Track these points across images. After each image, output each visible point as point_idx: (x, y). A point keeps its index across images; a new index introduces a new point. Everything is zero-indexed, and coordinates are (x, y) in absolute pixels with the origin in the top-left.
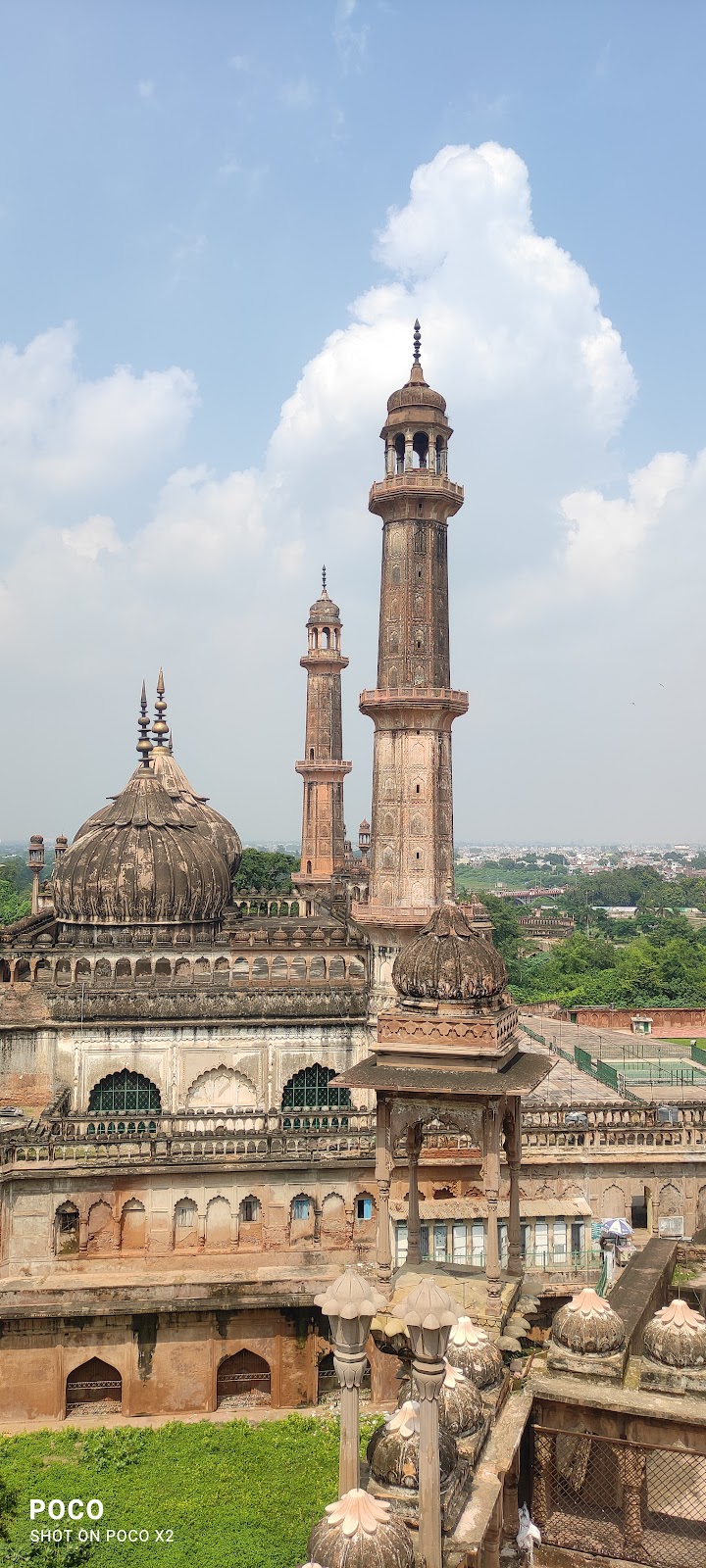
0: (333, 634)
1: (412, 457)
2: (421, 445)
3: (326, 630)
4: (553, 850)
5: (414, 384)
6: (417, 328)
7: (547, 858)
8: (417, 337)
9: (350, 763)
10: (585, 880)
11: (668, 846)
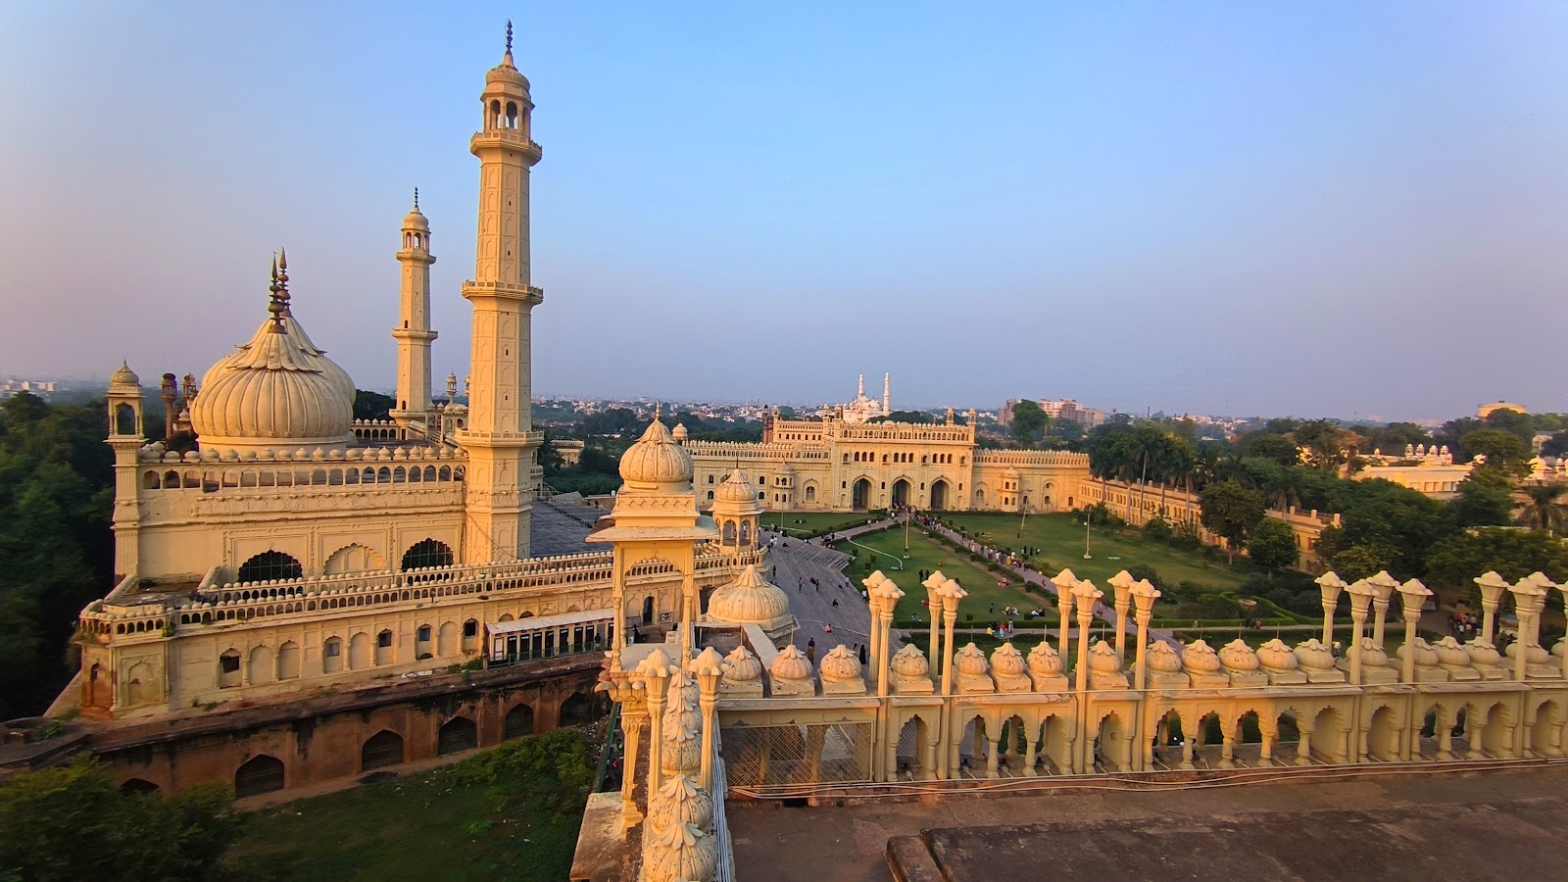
0: (423, 240)
1: (502, 119)
2: (512, 110)
3: (418, 235)
4: (563, 399)
5: (507, 66)
6: (510, 26)
7: (560, 404)
8: (510, 33)
9: (436, 333)
10: (588, 419)
11: (636, 398)
